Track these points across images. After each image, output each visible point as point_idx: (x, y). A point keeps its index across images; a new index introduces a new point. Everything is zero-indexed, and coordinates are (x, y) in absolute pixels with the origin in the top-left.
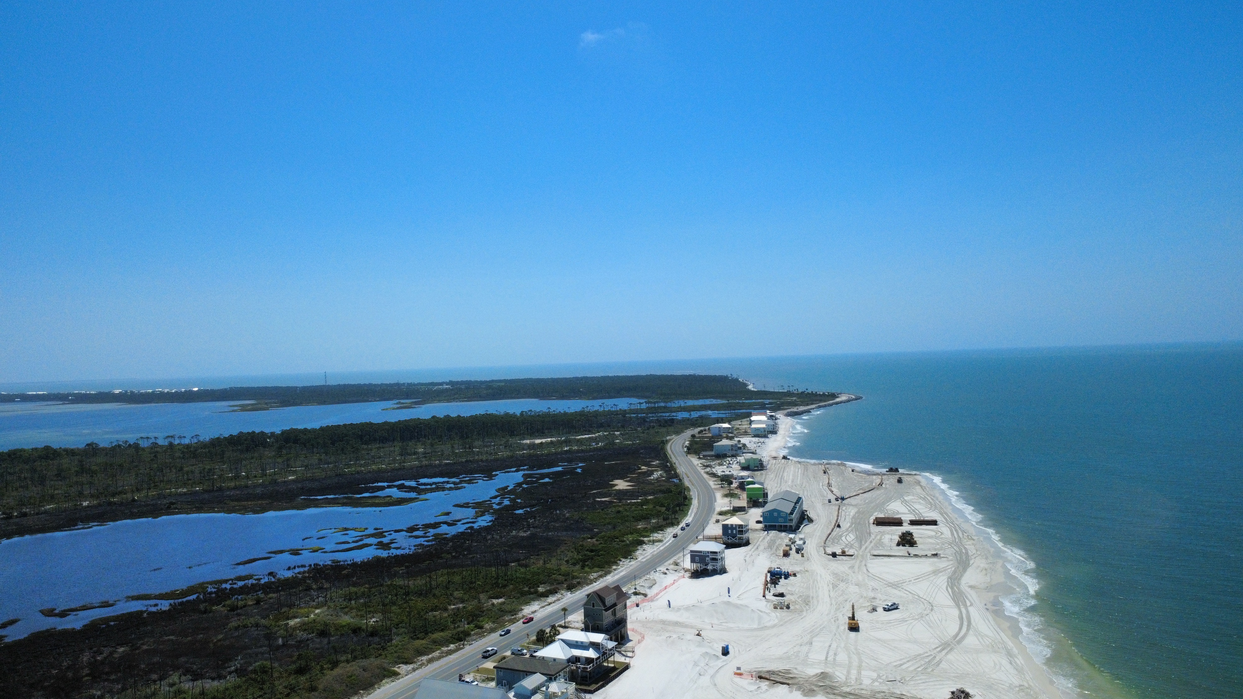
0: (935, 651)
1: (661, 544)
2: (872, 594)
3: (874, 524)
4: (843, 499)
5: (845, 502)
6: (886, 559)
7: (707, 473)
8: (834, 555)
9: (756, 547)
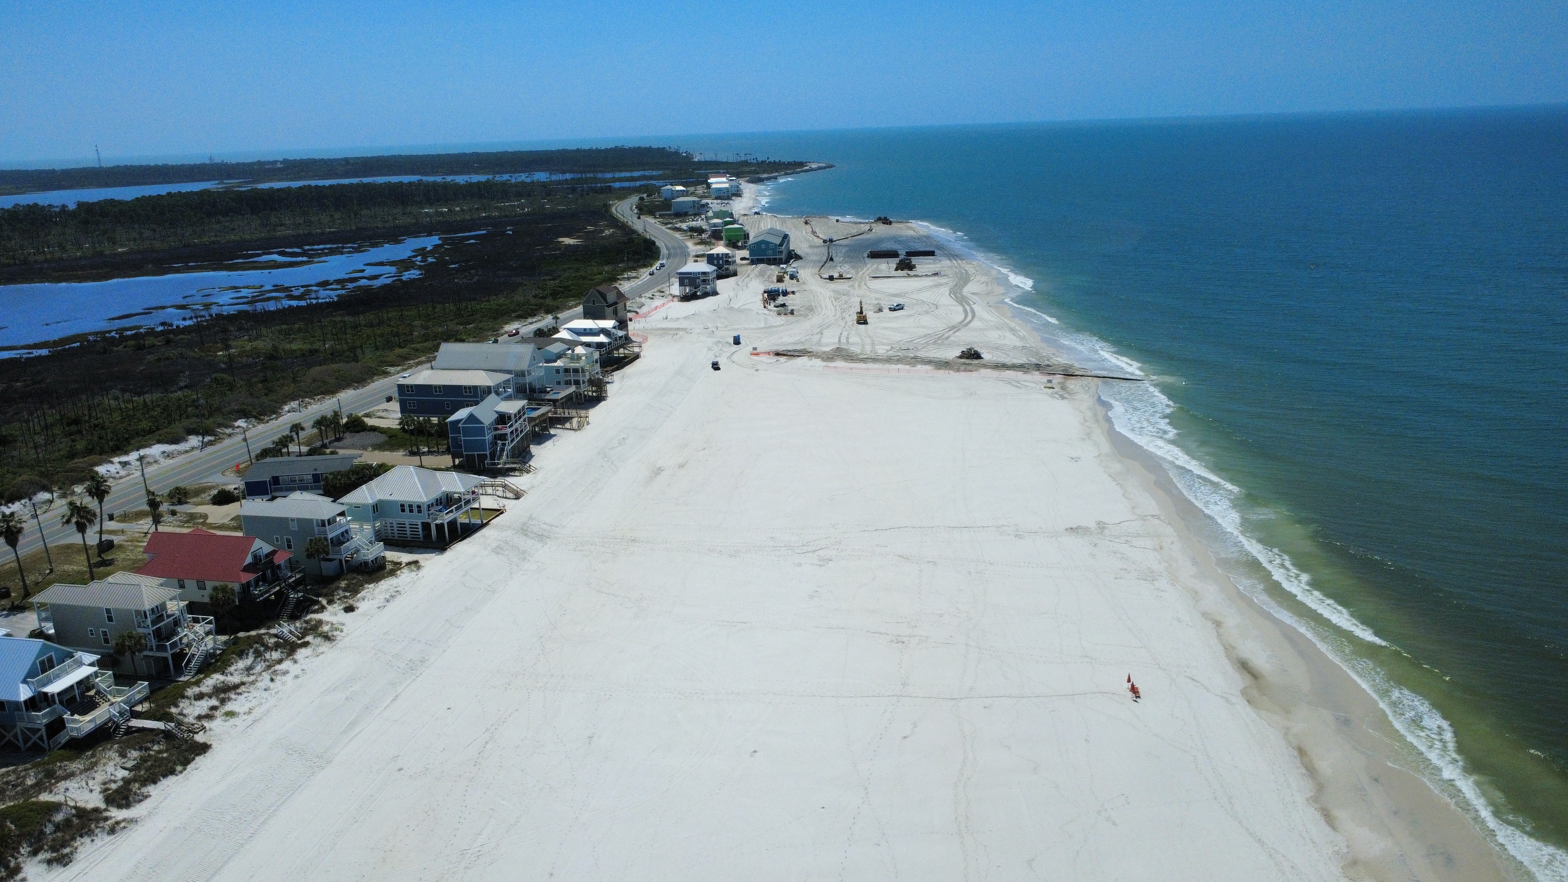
0: (943, 332)
1: (637, 280)
2: (876, 302)
3: (868, 257)
4: (831, 241)
5: (834, 243)
6: (886, 280)
7: (669, 228)
8: (831, 278)
9: (746, 275)
